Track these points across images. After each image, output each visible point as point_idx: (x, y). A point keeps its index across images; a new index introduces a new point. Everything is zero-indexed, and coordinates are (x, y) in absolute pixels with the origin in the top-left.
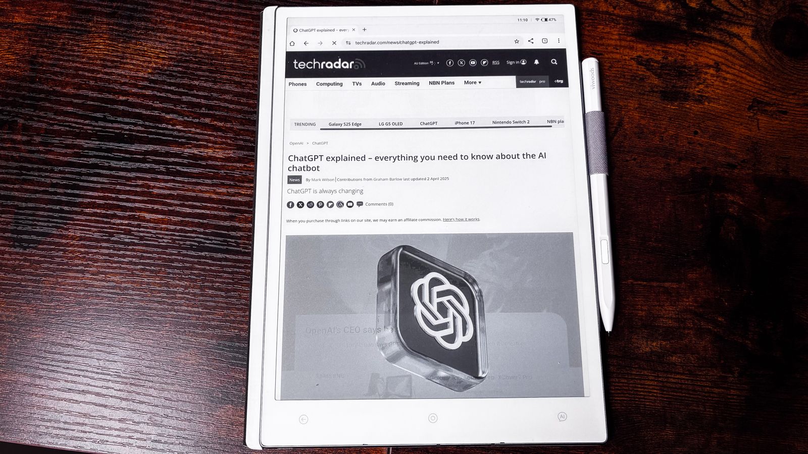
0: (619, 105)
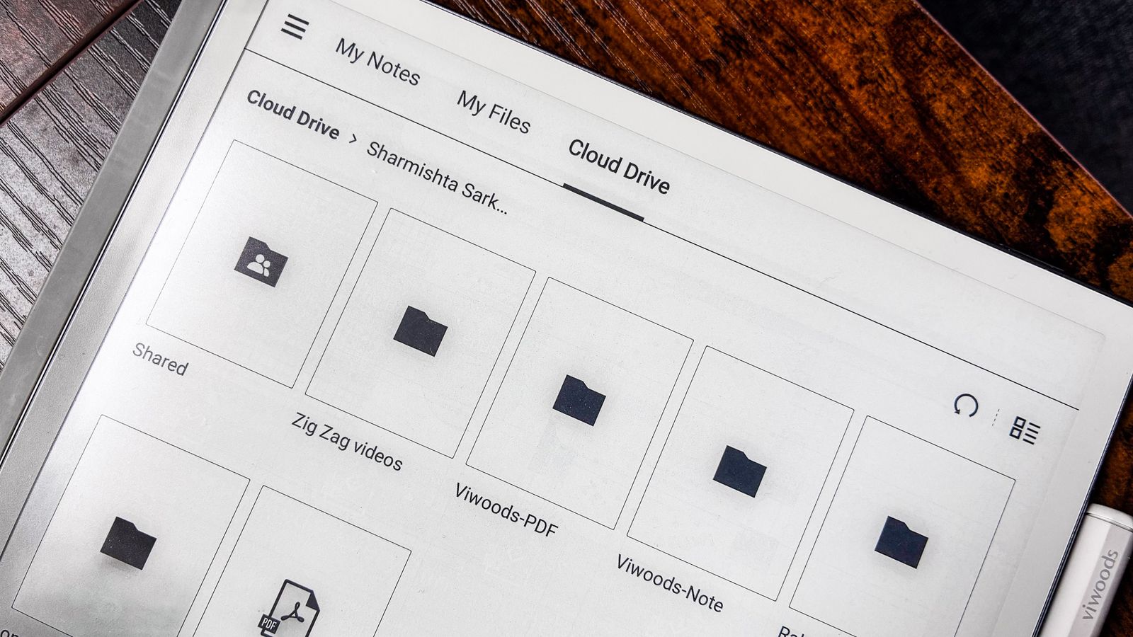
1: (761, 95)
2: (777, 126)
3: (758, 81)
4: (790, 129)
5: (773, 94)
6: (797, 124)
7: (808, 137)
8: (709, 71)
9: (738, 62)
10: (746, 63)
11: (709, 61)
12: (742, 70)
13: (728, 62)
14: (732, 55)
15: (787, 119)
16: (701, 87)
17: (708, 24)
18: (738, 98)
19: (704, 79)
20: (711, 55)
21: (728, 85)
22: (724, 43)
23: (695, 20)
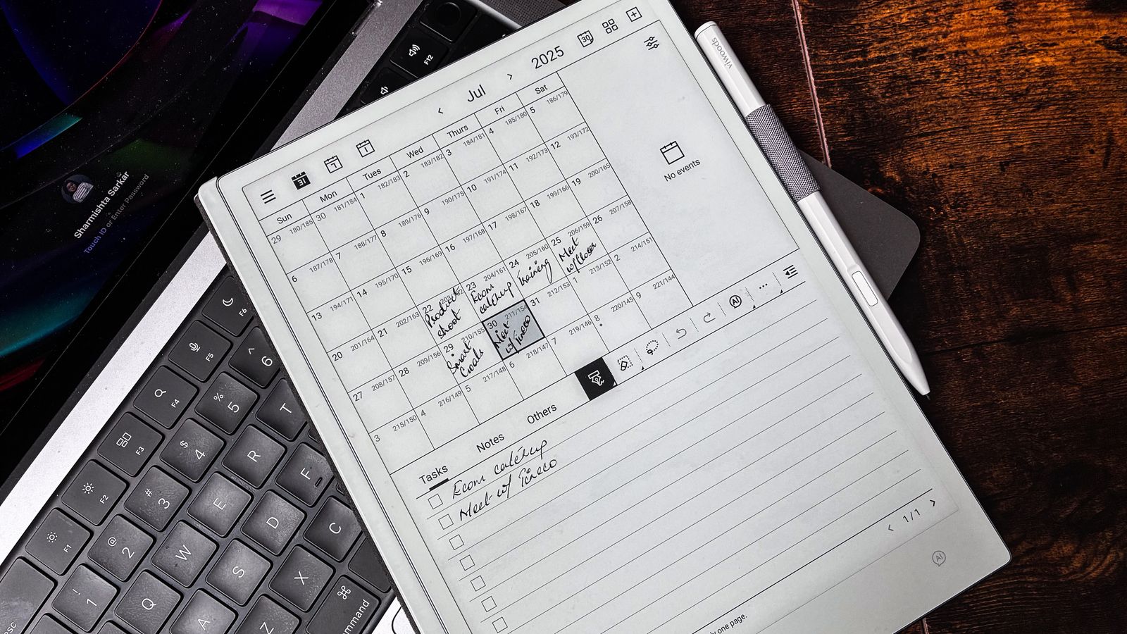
0: (1100, 113)
1: (1035, 11)
2: (1051, 14)
3: (1028, 9)
4: (1054, 11)
5: (1037, 7)
6: (1054, 7)
7: (1062, 7)
8: (1012, 23)
9: (1015, 10)
10: (1018, 8)
11: (1008, 20)
12: (1020, 11)
13: (1013, 14)
14: (1012, 10)
15: (1050, 9)
16: (1017, 30)
17: (993, 11)
18: (1031, 20)
19: (1015, 27)
20: (1007, 18)
21: (1023, 20)
22: (1005, 10)
23: (988, 14)
